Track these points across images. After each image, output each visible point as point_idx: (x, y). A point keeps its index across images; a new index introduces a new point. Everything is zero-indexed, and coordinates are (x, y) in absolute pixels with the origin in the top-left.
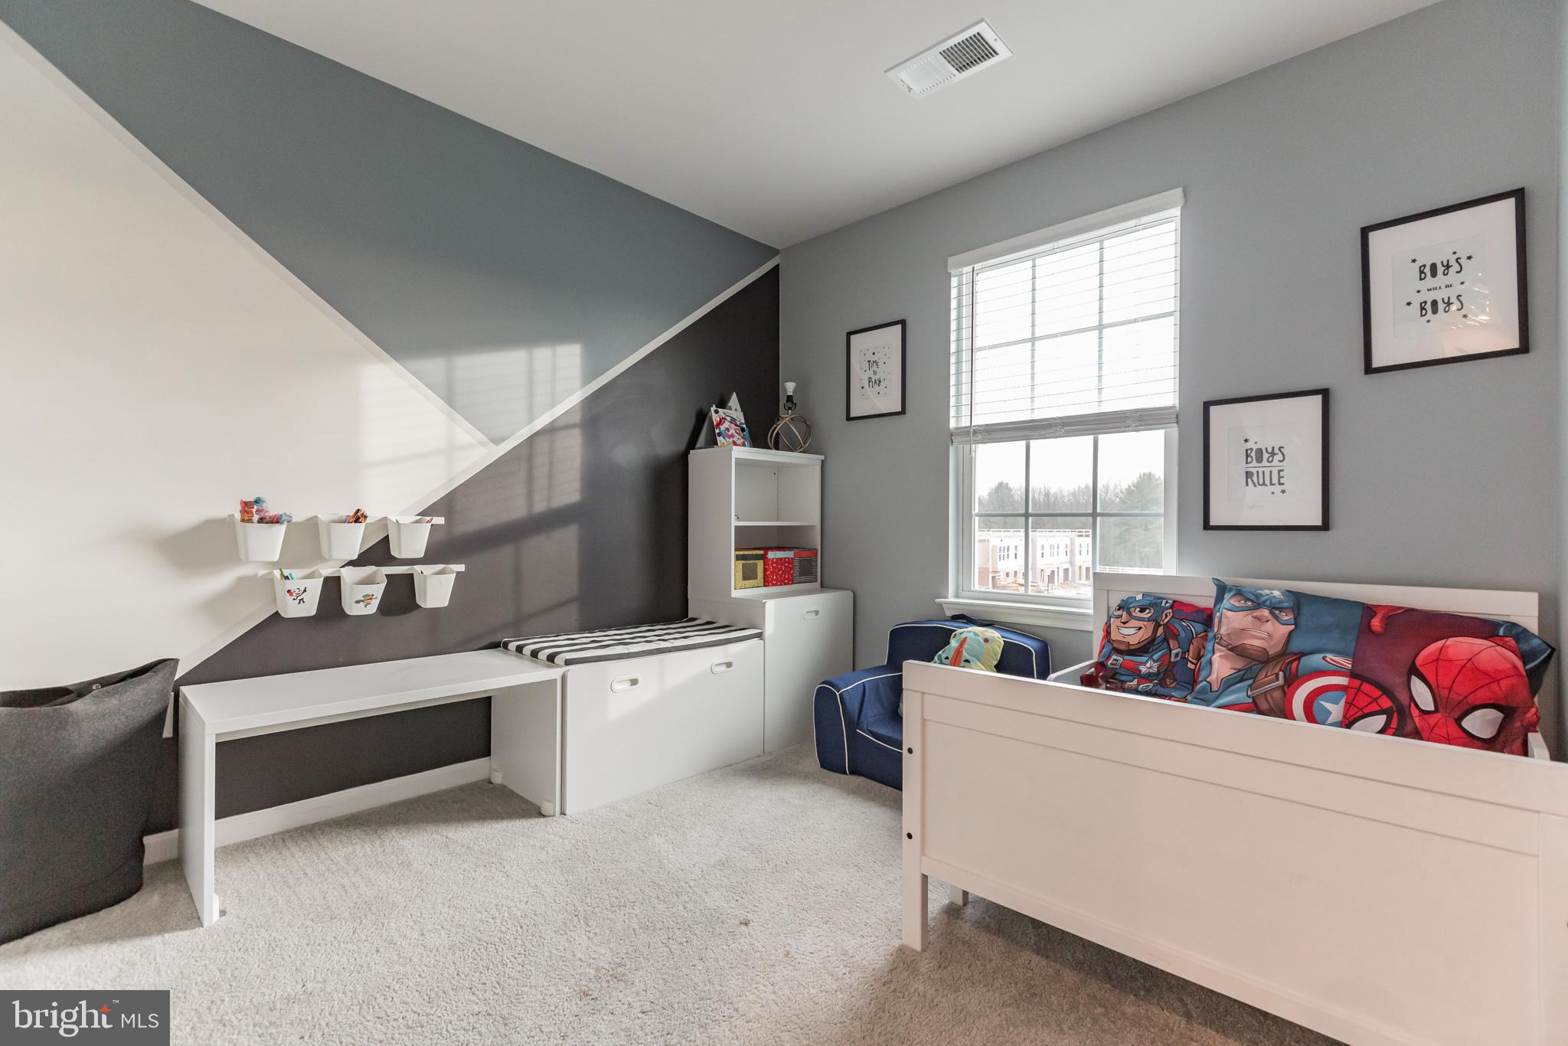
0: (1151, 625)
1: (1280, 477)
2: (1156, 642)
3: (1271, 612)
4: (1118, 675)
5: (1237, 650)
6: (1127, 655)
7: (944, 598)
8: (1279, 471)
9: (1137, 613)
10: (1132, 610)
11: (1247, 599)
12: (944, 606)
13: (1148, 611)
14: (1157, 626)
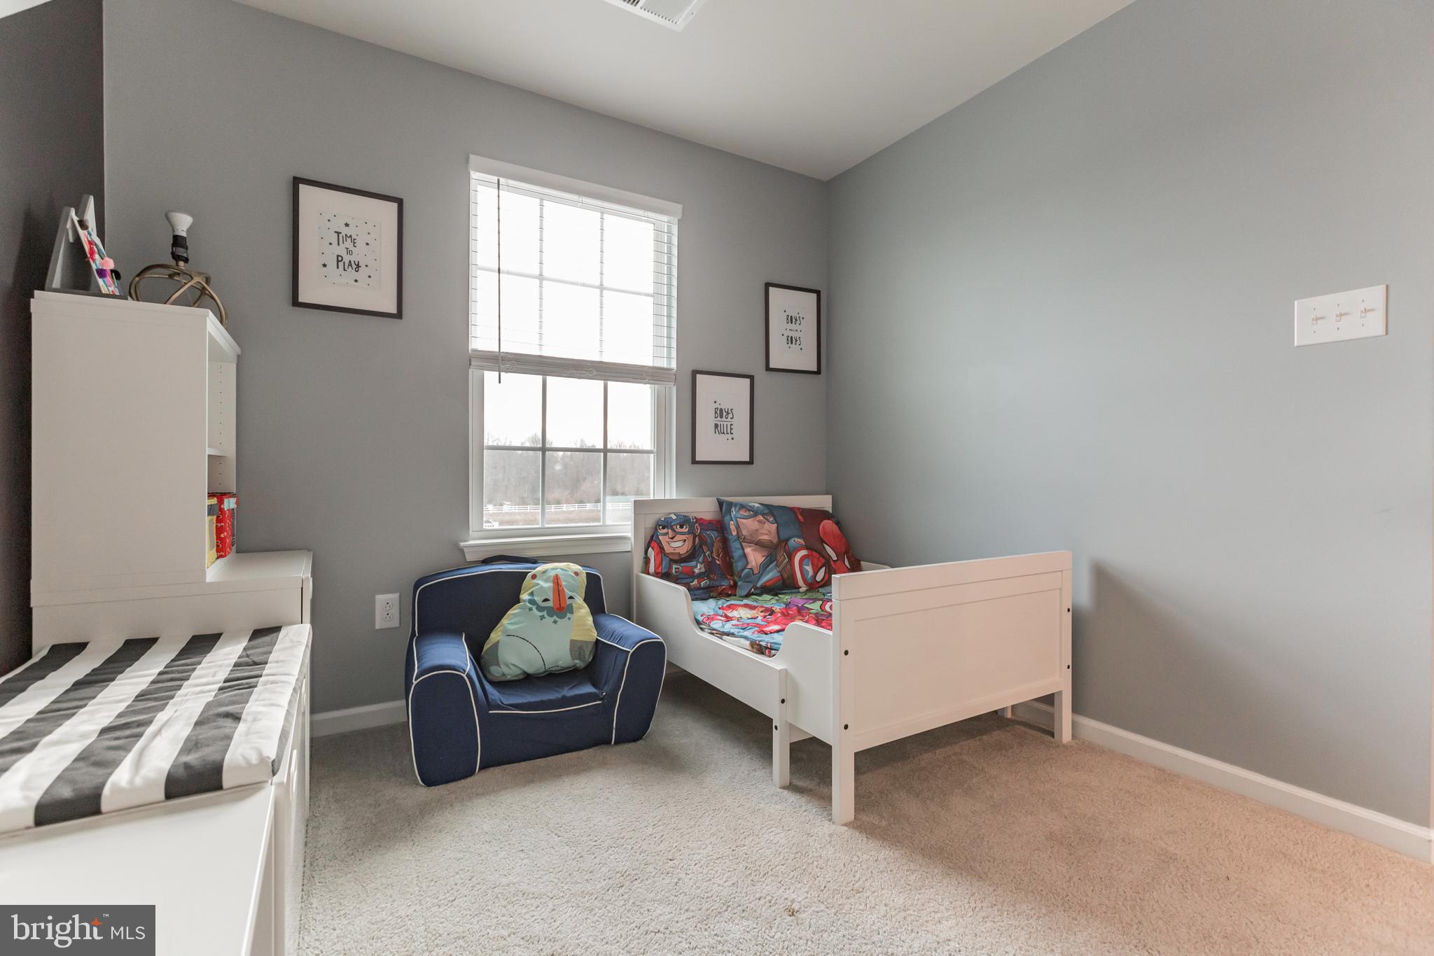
0: (691, 537)
1: (731, 429)
2: (697, 548)
3: (764, 517)
4: (680, 580)
5: (760, 544)
6: (682, 563)
7: (465, 541)
8: (731, 425)
9: (678, 529)
10: (675, 527)
11: (749, 510)
12: (466, 550)
13: (685, 527)
14: (695, 537)
